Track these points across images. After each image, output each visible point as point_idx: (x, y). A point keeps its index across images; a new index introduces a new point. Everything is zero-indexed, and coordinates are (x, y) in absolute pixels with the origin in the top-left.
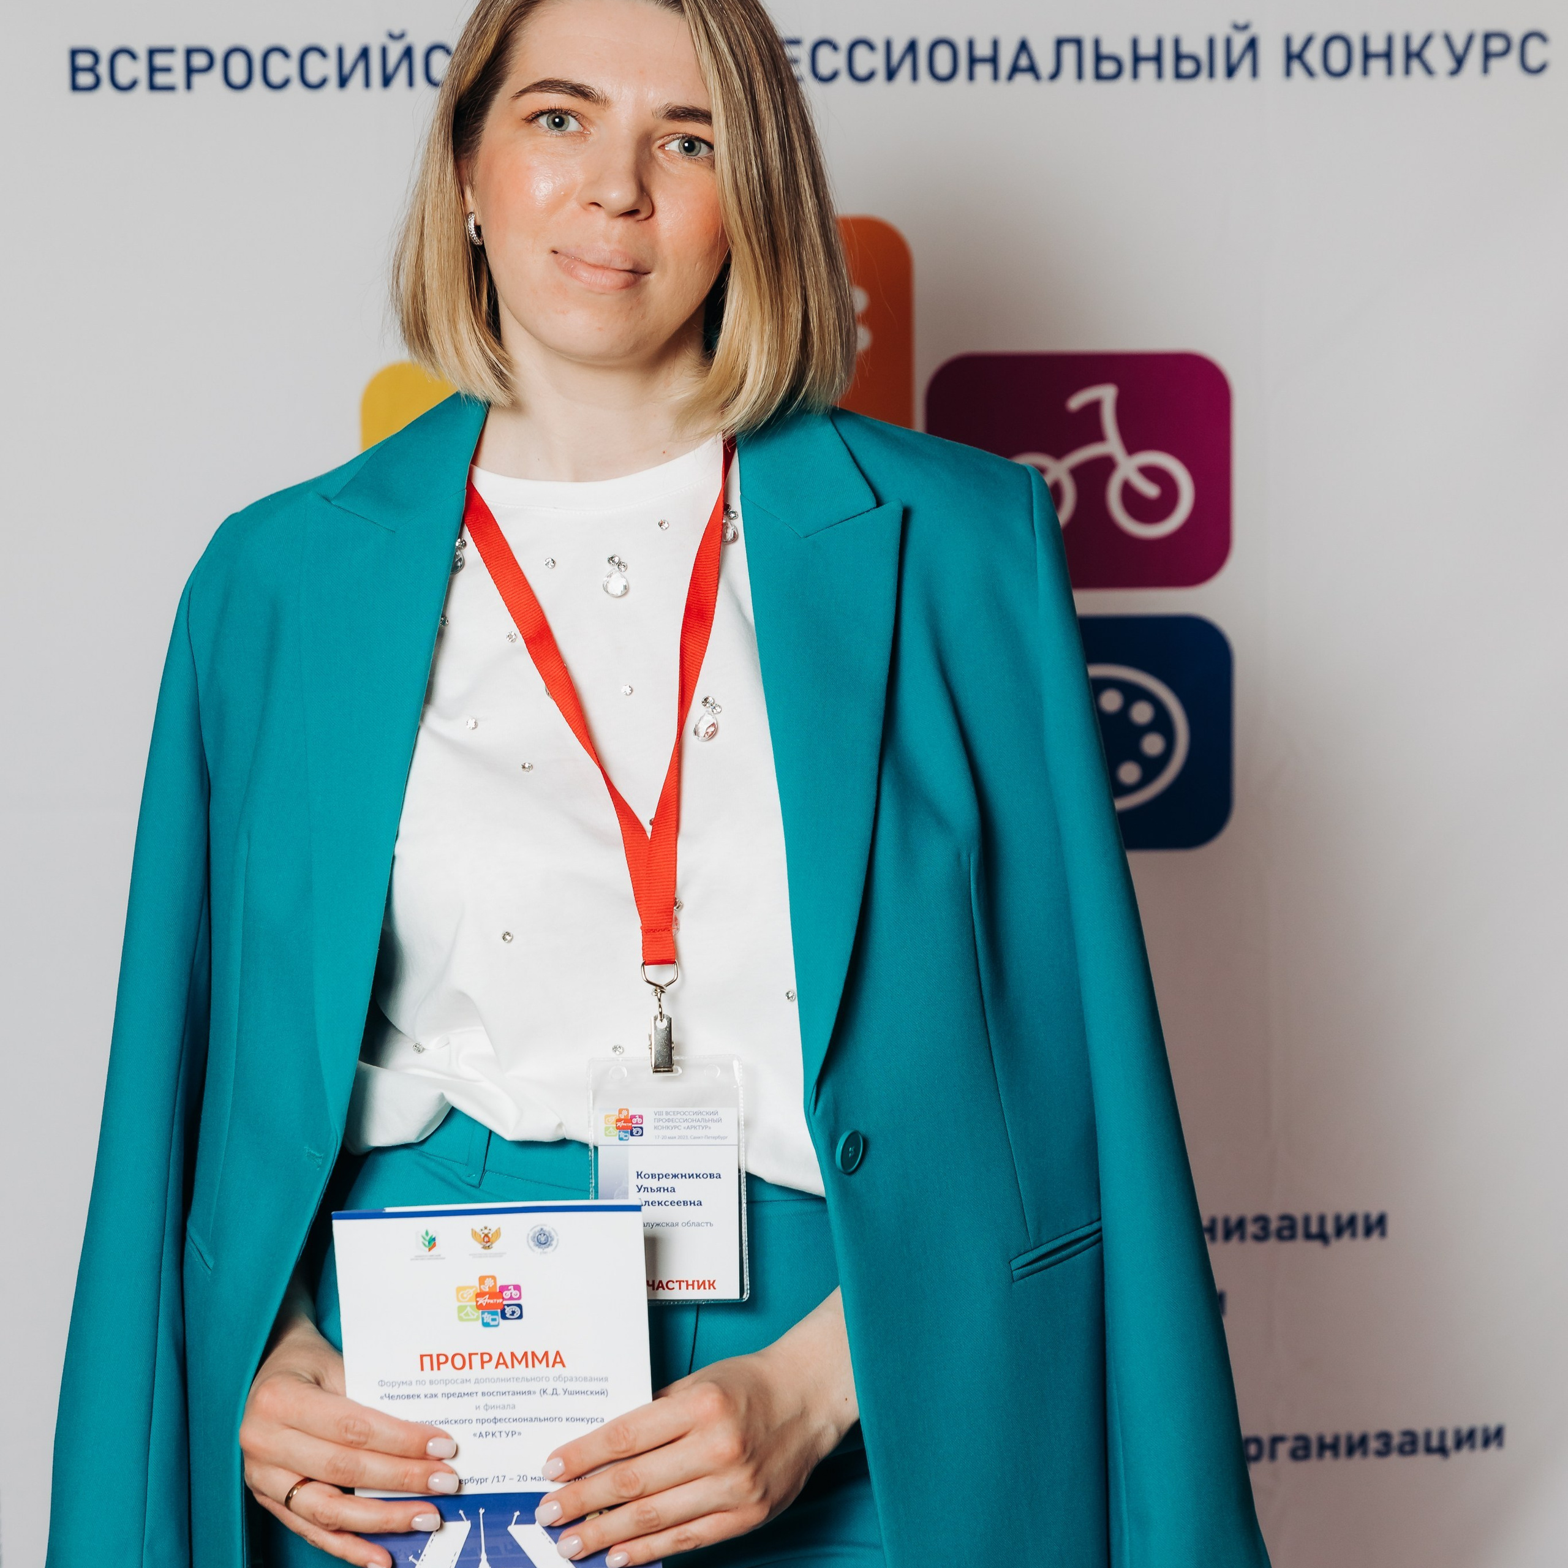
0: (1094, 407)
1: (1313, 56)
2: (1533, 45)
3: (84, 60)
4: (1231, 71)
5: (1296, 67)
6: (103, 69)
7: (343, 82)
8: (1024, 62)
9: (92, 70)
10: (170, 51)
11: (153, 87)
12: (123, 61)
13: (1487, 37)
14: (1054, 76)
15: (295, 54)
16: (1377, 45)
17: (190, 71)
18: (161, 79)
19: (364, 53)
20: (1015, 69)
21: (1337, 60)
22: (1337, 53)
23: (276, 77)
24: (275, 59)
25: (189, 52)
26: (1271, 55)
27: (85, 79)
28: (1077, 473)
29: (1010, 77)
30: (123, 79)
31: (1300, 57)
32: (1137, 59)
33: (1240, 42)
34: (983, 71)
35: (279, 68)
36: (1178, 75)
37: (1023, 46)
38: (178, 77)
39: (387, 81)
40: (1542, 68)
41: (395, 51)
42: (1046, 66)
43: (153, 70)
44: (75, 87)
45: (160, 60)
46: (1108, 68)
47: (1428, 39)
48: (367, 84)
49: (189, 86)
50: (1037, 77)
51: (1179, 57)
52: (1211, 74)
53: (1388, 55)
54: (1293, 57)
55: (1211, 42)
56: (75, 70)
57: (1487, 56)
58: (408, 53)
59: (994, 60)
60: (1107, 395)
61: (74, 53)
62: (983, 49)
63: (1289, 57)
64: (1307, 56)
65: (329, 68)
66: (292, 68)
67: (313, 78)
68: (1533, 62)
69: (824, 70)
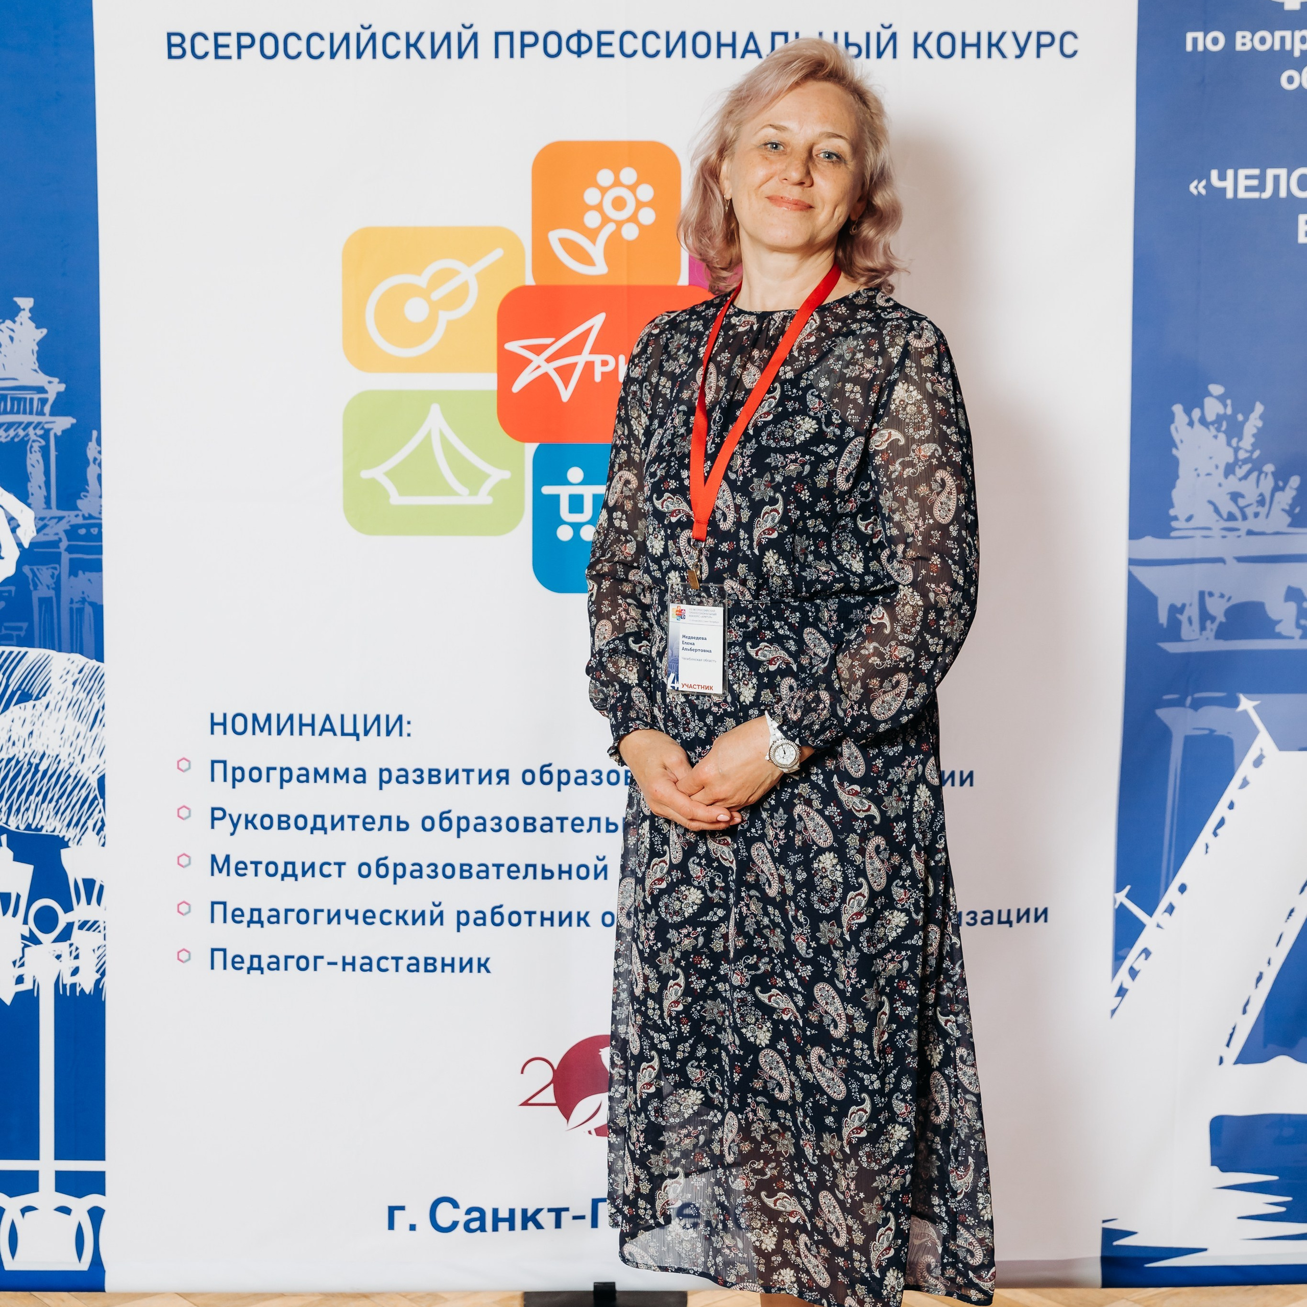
1: (931, 45)
2: (1068, 38)
3: (176, 40)
4: (880, 55)
5: (920, 50)
6: (187, 45)
7: (332, 53)
8: (752, 46)
9: (180, 45)
10: (229, 34)
11: (217, 56)
12: (199, 40)
13: (1039, 34)
15: (304, 38)
16: (971, 39)
17: (240, 47)
18: (222, 52)
19: (347, 37)
20: (746, 51)
21: (946, 48)
22: (946, 42)
23: (292, 52)
24: (292, 41)
25: (239, 35)
26: (905, 44)
27: (176, 51)
29: (743, 56)
30: (199, 52)
31: (923, 46)
33: (886, 35)
34: (726, 52)
37: (751, 36)
38: (232, 51)
39: (359, 55)
40: (1075, 53)
41: (365, 36)
42: (765, 49)
43: (217, 46)
44: (171, 57)
45: (222, 40)
47: (1003, 34)
48: (347, 57)
49: (239, 56)
51: (848, 44)
52: (868, 56)
53: (978, 45)
54: (919, 45)
55: (868, 35)
56: (170, 46)
57: (1039, 46)
58: (373, 37)
59: (733, 45)
61: (169, 35)
62: (726, 39)
63: (916, 45)
64: (927, 45)
65: (325, 46)
66: (301, 46)
67: (315, 52)
68: (1068, 50)
69: (628, 50)
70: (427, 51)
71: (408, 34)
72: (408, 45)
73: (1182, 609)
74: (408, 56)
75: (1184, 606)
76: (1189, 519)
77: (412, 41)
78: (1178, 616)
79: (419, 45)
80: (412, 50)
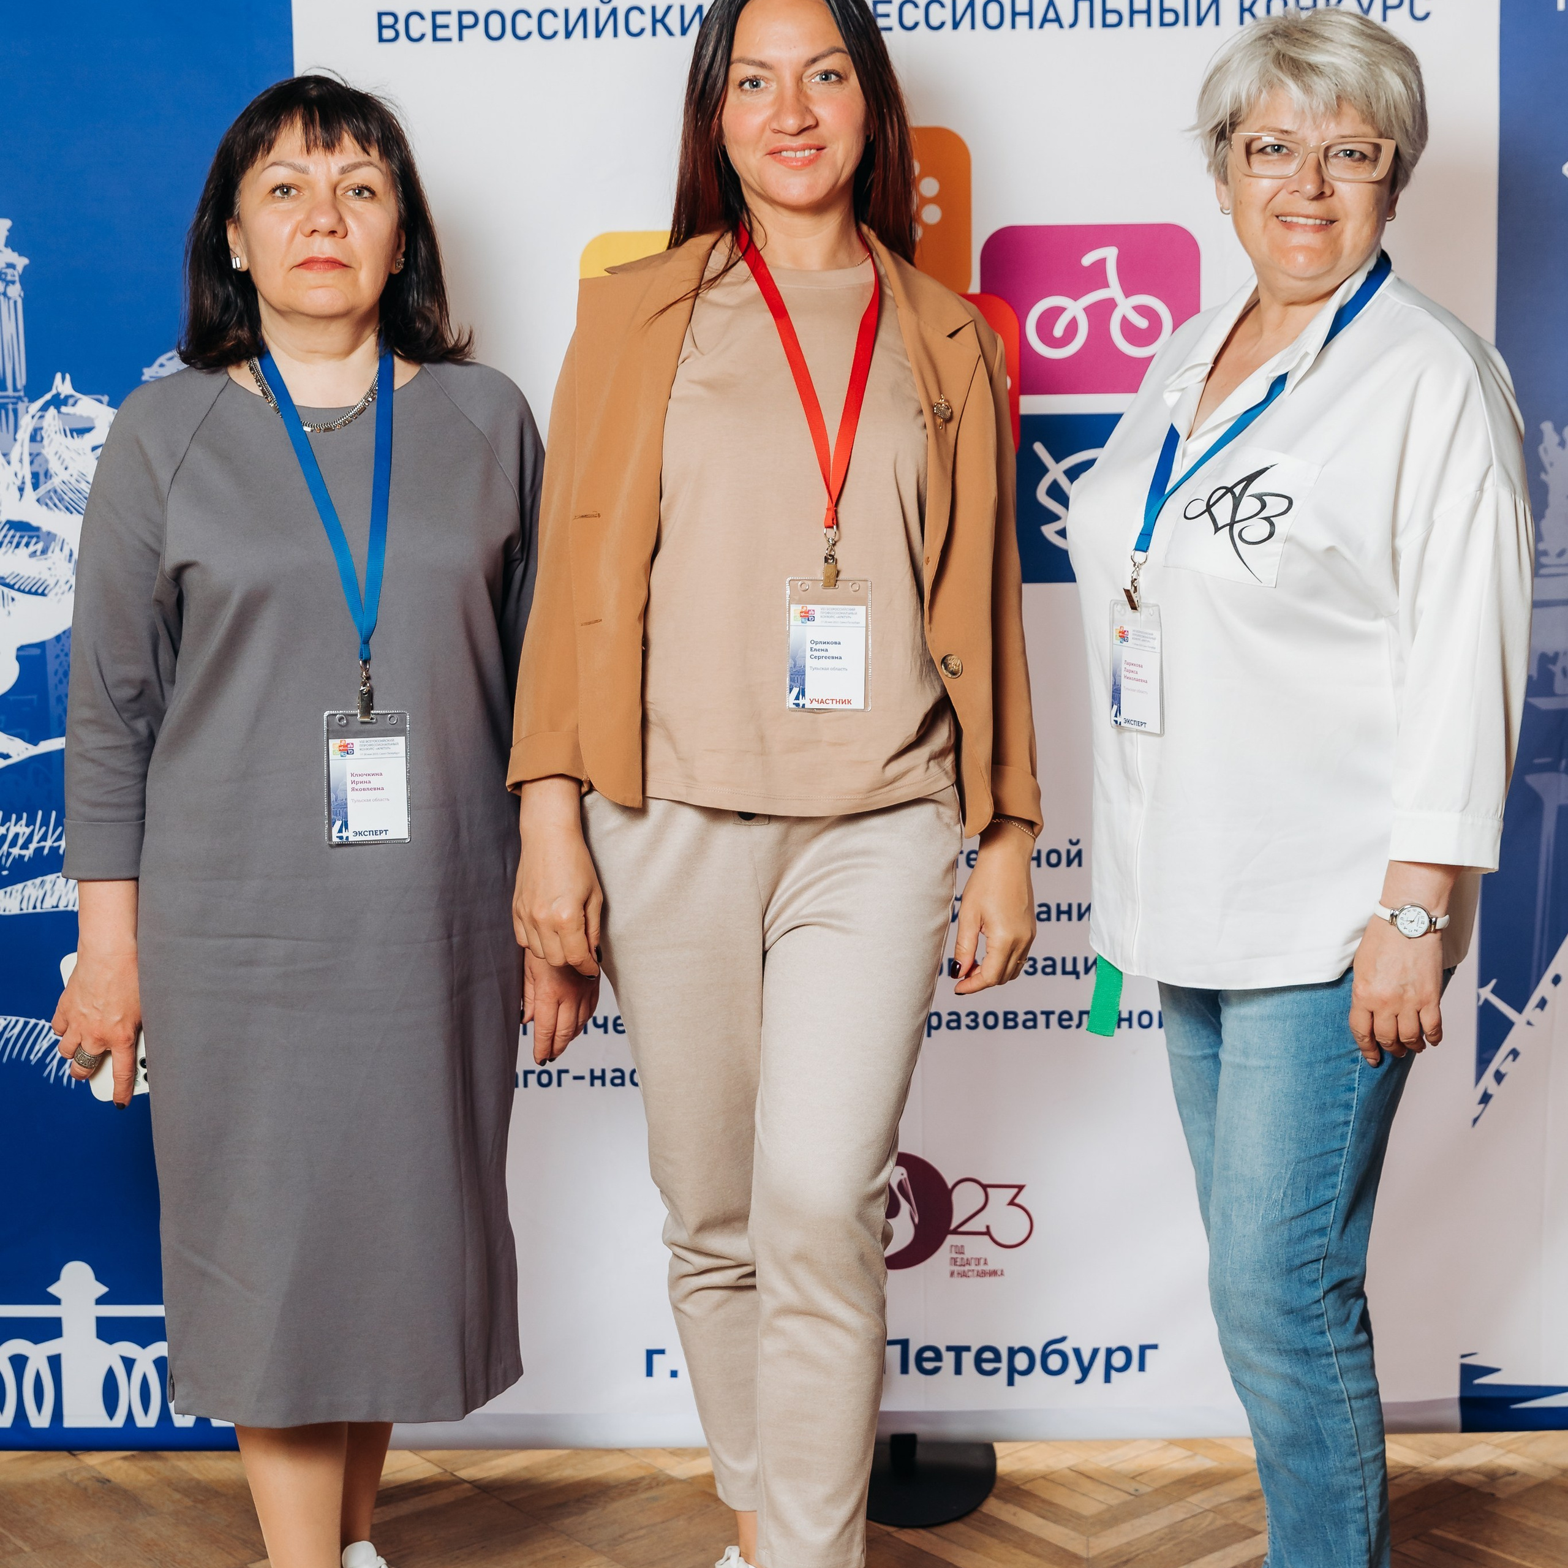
0: (1101, 263)
3: (388, 20)
4: (1200, 22)
5: (1247, 15)
6: (401, 27)
7: (568, 34)
8: (1051, 15)
9: (392, 27)
10: (449, 13)
11: (435, 39)
12: (414, 20)
14: (1072, 26)
15: (535, 16)
17: (461, 27)
18: (441, 33)
19: (584, 13)
20: (1045, 20)
23: (521, 32)
24: (521, 18)
25: (461, 14)
26: (1229, 9)
27: (388, 34)
28: (1089, 310)
29: (1041, 26)
30: (415, 34)
31: (1249, 10)
32: (1133, 12)
34: (1022, 21)
35: (525, 25)
36: (1162, 24)
37: (1051, 4)
38: (453, 32)
39: (598, 33)
40: (1427, 15)
41: (605, 11)
42: (1067, 18)
43: (435, 27)
44: (381, 40)
45: (440, 20)
46: (1112, 18)
48: (585, 36)
49: (461, 39)
50: (1061, 26)
51: (1163, 10)
52: (1186, 23)
54: (1245, 10)
56: (381, 27)
57: (1385, 8)
58: (614, 12)
59: (1030, 14)
60: (1110, 254)
61: (380, 15)
62: (1022, 8)
63: (1243, 10)
64: (1255, 9)
65: (558, 24)
66: (532, 25)
67: (547, 32)
68: (1419, 13)
69: (908, 22)
70: (676, 28)
71: (654, 8)
72: (655, 21)
73: (1554, 659)
74: (654, 33)
75: (1557, 655)
76: (1561, 554)
77: (659, 16)
78: (1551, 667)
79: (667, 21)
80: (659, 26)
